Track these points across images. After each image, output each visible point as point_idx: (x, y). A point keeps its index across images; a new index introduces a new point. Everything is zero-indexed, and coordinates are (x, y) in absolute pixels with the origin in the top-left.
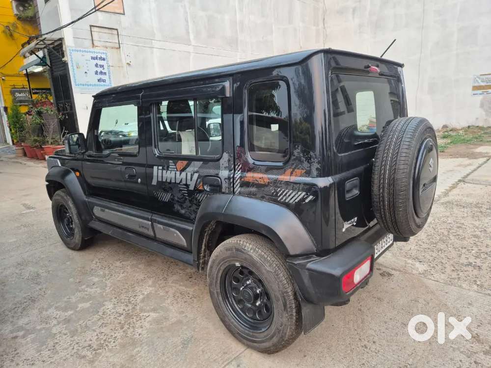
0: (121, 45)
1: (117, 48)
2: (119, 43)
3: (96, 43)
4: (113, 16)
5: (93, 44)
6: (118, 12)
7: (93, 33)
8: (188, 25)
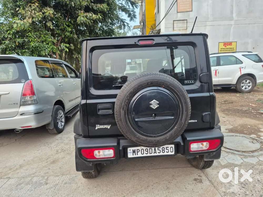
0: (188, 28)
1: (185, 30)
2: (187, 27)
3: (175, 29)
4: (186, 13)
5: (173, 29)
6: (189, 10)
7: (174, 24)
8: (233, 8)
